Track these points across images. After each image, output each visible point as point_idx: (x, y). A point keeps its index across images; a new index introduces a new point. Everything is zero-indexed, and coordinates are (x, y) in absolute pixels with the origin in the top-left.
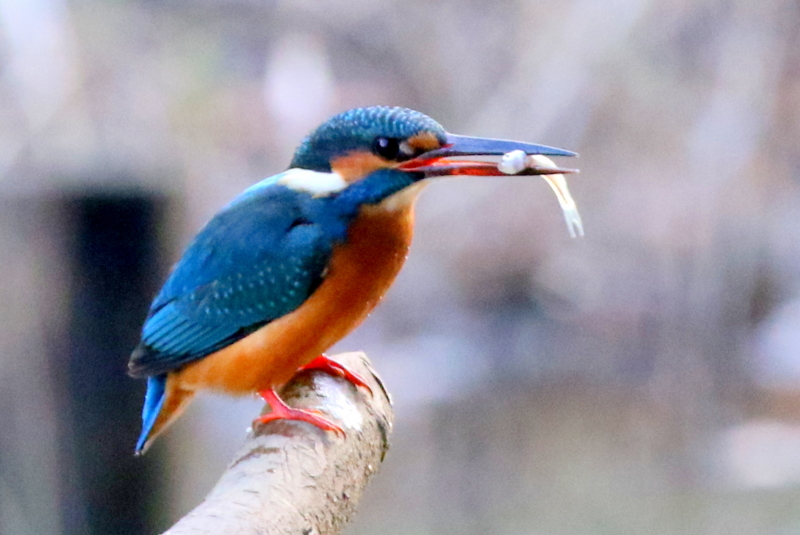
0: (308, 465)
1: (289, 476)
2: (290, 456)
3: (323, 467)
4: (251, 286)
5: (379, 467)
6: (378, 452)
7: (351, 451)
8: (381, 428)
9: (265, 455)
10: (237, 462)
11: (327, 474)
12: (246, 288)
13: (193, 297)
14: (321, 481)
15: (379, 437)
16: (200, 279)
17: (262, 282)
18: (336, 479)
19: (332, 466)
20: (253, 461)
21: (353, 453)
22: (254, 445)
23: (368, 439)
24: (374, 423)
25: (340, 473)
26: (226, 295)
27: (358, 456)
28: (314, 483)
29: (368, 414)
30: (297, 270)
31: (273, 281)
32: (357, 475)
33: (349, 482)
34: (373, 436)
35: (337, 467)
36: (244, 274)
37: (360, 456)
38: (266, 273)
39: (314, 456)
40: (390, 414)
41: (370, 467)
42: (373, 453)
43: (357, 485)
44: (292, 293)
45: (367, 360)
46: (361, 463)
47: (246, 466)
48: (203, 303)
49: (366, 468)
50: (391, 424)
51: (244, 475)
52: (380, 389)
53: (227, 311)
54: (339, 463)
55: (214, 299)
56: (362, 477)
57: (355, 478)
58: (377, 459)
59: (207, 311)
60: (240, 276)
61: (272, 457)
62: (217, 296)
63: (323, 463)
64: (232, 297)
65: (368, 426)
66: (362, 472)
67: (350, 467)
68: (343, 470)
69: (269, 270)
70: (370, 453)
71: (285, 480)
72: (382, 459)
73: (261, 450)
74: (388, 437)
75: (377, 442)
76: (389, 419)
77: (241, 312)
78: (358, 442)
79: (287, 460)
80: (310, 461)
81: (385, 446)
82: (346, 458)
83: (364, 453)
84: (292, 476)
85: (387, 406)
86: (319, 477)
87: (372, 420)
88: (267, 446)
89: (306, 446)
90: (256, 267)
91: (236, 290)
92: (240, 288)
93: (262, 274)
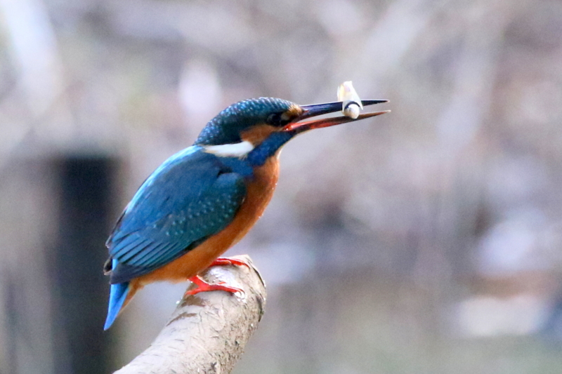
0: (214, 324)
1: (202, 331)
2: (202, 318)
3: (224, 325)
4: (198, 214)
5: (257, 325)
6: (257, 316)
7: (240, 315)
8: (259, 301)
9: (188, 318)
10: (171, 322)
11: (226, 329)
12: (194, 216)
13: (155, 226)
14: (222, 333)
15: (257, 307)
16: (159, 215)
17: (205, 212)
18: (231, 332)
19: (229, 324)
20: (180, 321)
21: (241, 317)
22: (181, 312)
23: (251, 308)
24: (255, 298)
25: (234, 329)
26: (181, 222)
27: (244, 318)
28: (218, 335)
29: (250, 293)
31: (212, 210)
32: (244, 330)
33: (239, 334)
34: (254, 306)
35: (232, 325)
36: (192, 208)
37: (246, 318)
38: (208, 206)
39: (218, 318)
40: (264, 293)
41: (252, 325)
42: (254, 317)
43: (244, 336)
46: (247, 323)
48: (163, 229)
49: (250, 326)
50: (265, 299)
51: (175, 330)
52: (258, 278)
53: (182, 232)
54: (233, 322)
55: (172, 226)
56: (247, 331)
57: (243, 332)
58: (256, 320)
59: (168, 234)
61: (192, 319)
62: (174, 223)
63: (223, 322)
64: (185, 223)
65: (251, 300)
66: (247, 328)
67: (240, 325)
68: (235, 327)
69: (209, 203)
70: (252, 316)
71: (200, 333)
72: (259, 321)
73: (185, 315)
74: (263, 307)
75: (256, 310)
76: (263, 296)
77: (192, 232)
78: (245, 310)
79: (201, 320)
80: (215, 322)
81: (261, 312)
82: (237, 319)
83: (248, 317)
84: (205, 330)
85: (263, 288)
86: (221, 331)
87: (254, 296)
88: (189, 313)
89: (213, 312)
90: (200, 202)
91: (188, 219)
92: (191, 217)
93: (204, 206)
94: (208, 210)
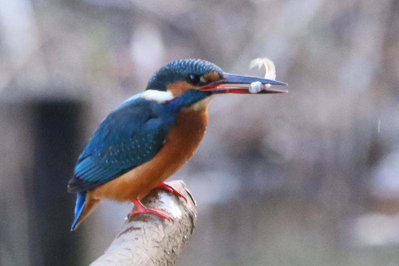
0: (155, 236)
1: (145, 241)
2: (146, 231)
3: (163, 237)
4: (128, 149)
5: (190, 237)
6: (189, 229)
7: (176, 229)
8: (191, 217)
9: (134, 231)
10: (120, 234)
11: (164, 240)
12: (126, 150)
13: (99, 154)
14: (161, 244)
15: (190, 222)
16: (103, 145)
17: (134, 147)
18: (169, 243)
19: (167, 236)
20: (128, 234)
21: (177, 230)
22: (129, 226)
23: (184, 223)
24: (188, 215)
25: (171, 239)
27: (179, 232)
28: (158, 245)
29: (184, 211)
30: (151, 141)
31: (139, 146)
32: (179, 240)
33: (175, 244)
34: (187, 222)
35: (169, 237)
36: (124, 143)
37: (181, 231)
38: (135, 142)
39: (158, 231)
40: (195, 211)
41: (186, 237)
42: (187, 230)
43: (179, 246)
44: (148, 152)
45: (185, 185)
46: (181, 235)
47: (125, 236)
48: (104, 157)
49: (184, 237)
50: (196, 216)
51: (123, 241)
52: (190, 199)
53: (116, 161)
54: (170, 235)
56: (181, 242)
57: (178, 242)
58: (189, 233)
59: (107, 161)
60: (123, 144)
61: (137, 231)
62: (111, 154)
63: (162, 235)
64: (119, 154)
65: (184, 217)
66: (182, 239)
67: (176, 237)
68: (172, 239)
69: (137, 141)
70: (186, 230)
71: (144, 243)
72: (191, 233)
73: (131, 229)
74: (194, 223)
75: (189, 225)
76: (195, 213)
77: (123, 162)
78: (180, 225)
79: (145, 233)
80: (156, 234)
81: (193, 227)
82: (174, 232)
83: (183, 230)
84: (147, 241)
85: (194, 207)
86: (160, 242)
87: (187, 214)
88: (135, 227)
89: (154, 227)
90: (131, 139)
91: (121, 151)
92: (123, 150)
93: (133, 143)
94: (136, 146)
